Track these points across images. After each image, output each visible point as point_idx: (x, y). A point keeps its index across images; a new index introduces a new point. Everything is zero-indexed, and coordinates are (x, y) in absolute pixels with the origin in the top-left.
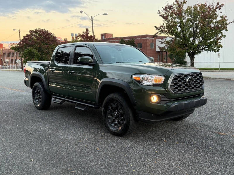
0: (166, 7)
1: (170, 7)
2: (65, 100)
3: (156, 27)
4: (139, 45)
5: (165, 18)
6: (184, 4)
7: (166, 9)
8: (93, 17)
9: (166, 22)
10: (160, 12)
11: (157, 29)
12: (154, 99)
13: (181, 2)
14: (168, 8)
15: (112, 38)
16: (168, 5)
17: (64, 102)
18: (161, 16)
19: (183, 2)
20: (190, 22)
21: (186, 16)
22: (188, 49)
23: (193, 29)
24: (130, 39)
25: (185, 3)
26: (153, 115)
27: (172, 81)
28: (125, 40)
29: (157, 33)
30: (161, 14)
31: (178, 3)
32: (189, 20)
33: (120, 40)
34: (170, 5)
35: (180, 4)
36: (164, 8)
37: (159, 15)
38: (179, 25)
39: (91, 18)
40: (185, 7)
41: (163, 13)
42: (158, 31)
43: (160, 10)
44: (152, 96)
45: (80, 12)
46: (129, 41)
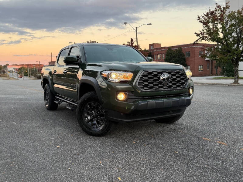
0: (208, 13)
1: (212, 13)
2: (63, 101)
3: (196, 34)
4: (187, 54)
5: (205, 24)
6: (227, 9)
7: (207, 15)
8: (137, 27)
9: (206, 28)
10: (200, 18)
11: (198, 35)
12: (121, 97)
13: (224, 8)
14: (210, 14)
15: (160, 48)
16: (210, 11)
17: (62, 102)
18: (201, 22)
19: (225, 7)
20: (233, 27)
21: (228, 22)
22: (231, 56)
23: (237, 35)
24: (177, 48)
25: (229, 8)
26: (122, 114)
27: (141, 77)
28: (172, 49)
29: (198, 40)
30: (201, 20)
31: (220, 9)
32: (232, 25)
33: (168, 49)
34: (212, 10)
35: (222, 9)
36: (206, 14)
37: (199, 21)
38: (221, 30)
39: (135, 29)
40: (227, 12)
41: (203, 19)
42: (198, 38)
43: (200, 16)
44: (119, 93)
45: (125, 23)
46: (176, 50)
